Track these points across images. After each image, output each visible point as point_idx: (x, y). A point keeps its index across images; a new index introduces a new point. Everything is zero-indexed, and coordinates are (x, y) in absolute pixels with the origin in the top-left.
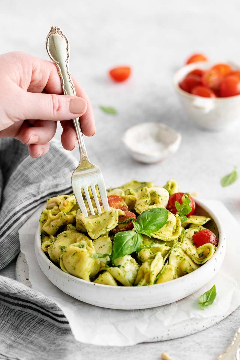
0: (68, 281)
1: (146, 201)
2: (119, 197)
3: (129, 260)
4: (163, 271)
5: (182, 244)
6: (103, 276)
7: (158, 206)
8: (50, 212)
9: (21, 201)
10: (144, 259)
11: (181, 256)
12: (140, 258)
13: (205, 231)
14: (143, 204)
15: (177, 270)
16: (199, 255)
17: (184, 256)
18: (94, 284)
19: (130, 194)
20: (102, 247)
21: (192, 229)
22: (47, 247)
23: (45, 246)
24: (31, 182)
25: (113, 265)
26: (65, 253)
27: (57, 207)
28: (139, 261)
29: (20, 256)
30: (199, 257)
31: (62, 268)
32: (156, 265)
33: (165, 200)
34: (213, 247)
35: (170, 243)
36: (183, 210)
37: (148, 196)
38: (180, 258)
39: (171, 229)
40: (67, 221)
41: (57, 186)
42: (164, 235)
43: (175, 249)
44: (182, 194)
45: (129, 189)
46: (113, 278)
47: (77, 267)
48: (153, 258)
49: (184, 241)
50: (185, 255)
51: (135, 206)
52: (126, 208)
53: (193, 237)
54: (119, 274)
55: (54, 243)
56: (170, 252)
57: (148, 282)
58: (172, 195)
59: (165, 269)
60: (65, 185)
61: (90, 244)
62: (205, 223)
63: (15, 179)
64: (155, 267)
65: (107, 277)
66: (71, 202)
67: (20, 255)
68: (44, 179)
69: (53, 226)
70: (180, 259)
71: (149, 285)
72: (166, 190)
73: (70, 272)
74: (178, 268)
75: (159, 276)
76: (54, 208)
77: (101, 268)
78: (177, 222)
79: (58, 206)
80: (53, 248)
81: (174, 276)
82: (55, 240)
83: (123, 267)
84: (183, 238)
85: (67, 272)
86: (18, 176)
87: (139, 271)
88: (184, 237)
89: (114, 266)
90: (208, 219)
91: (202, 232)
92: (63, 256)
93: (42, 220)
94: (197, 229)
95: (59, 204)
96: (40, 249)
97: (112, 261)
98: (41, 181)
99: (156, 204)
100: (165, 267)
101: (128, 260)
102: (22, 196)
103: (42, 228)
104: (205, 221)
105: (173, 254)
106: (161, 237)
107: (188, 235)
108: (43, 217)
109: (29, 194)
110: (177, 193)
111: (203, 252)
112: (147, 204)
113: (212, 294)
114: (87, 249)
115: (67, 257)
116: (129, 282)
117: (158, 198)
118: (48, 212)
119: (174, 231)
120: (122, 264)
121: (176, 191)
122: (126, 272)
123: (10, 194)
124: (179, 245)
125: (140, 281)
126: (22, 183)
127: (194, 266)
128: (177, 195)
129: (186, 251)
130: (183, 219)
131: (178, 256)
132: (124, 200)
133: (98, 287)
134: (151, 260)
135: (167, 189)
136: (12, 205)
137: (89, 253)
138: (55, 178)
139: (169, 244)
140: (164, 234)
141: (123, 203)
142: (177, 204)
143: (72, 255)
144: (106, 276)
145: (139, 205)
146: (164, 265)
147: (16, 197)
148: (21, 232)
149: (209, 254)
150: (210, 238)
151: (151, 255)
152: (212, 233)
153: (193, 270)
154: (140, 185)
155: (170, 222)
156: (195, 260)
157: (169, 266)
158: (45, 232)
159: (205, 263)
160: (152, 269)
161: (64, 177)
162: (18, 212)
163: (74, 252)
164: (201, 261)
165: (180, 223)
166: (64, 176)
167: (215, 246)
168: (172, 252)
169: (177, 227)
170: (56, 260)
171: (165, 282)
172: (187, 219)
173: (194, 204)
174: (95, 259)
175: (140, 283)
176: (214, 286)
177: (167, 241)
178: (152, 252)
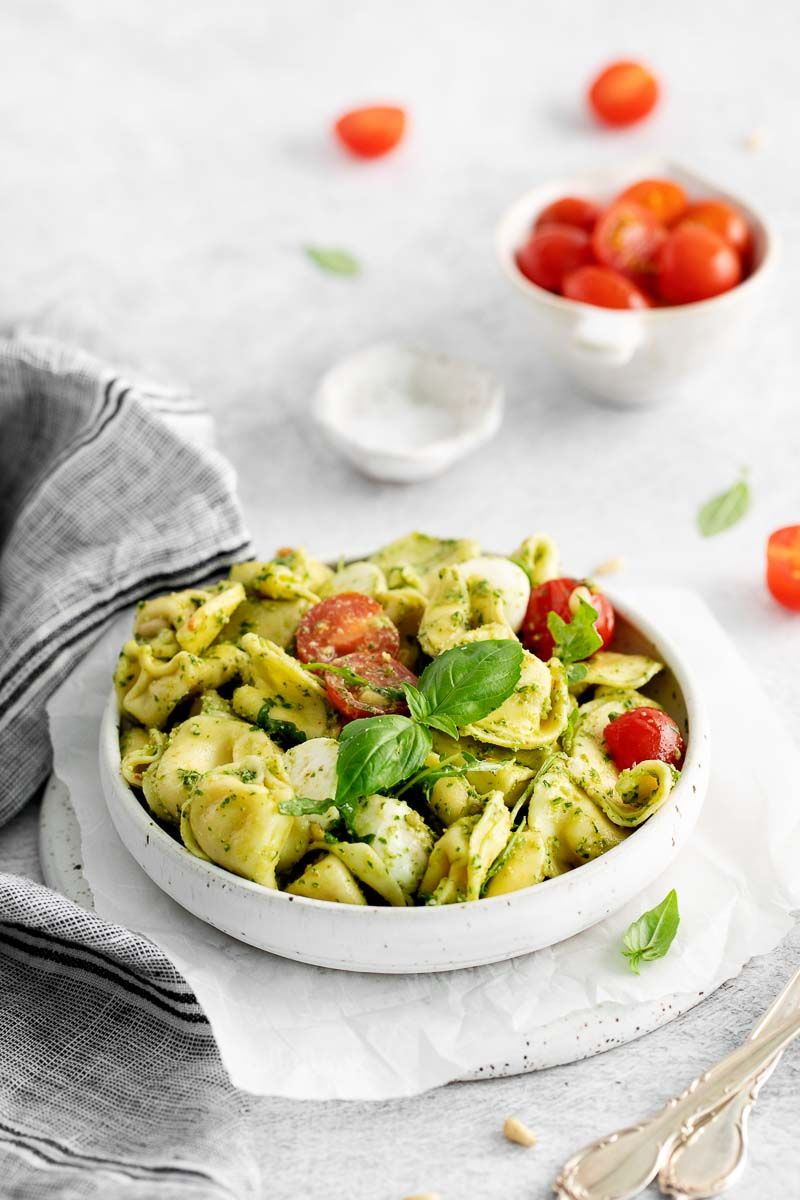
0: (208, 886)
1: (456, 614)
2: (367, 599)
3: (402, 817)
4: (508, 850)
5: (571, 759)
6: (317, 872)
7: (492, 631)
8: (147, 652)
9: (55, 606)
10: (449, 813)
11: (567, 799)
12: (437, 807)
13: (644, 714)
14: (446, 624)
15: (554, 846)
16: (625, 795)
17: (576, 798)
18: (291, 899)
19: (403, 584)
20: (313, 775)
21: (603, 704)
22: (141, 768)
23: (131, 768)
24: (84, 538)
25: (350, 832)
26: (198, 797)
27: (170, 634)
28: (432, 817)
29: (54, 788)
30: (625, 802)
31: (186, 844)
32: (487, 836)
33: (517, 607)
34: (667, 770)
35: (532, 758)
36: (574, 642)
37: (461, 597)
38: (565, 808)
39: (535, 709)
40: (200, 682)
41: (168, 554)
42: (514, 730)
43: (548, 778)
44: (570, 585)
45: (400, 564)
46: (350, 878)
47: (235, 842)
48: (477, 811)
49: (578, 751)
50: (579, 796)
51: (421, 632)
52: (393, 634)
53: (608, 731)
54: (370, 864)
55: (160, 758)
56: (530, 785)
57: (461, 891)
58: (540, 588)
59: (516, 845)
60: (195, 551)
61: (275, 767)
62: (643, 681)
63: (32, 528)
64: (483, 841)
65: (332, 872)
66: (214, 616)
67: (51, 784)
68: (128, 532)
69: (157, 699)
70: (565, 811)
71: (464, 901)
72: (519, 570)
73: (214, 858)
74: (556, 840)
75: (496, 869)
76: (161, 635)
77: (311, 842)
78: (555, 685)
79: (173, 628)
80: (159, 775)
81: (543, 867)
82: (165, 748)
83: (383, 841)
84: (574, 737)
85: (204, 857)
86: (43, 517)
87: (433, 853)
88: (576, 730)
89: (354, 839)
90: (655, 668)
91: (633, 716)
92: (189, 806)
93: (121, 677)
94: (620, 702)
95: (176, 623)
96: (116, 775)
97: (348, 822)
98: (117, 540)
99: (487, 626)
100: (515, 837)
101: (397, 818)
102: (57, 589)
103: (121, 702)
104: (645, 674)
105: (541, 794)
106: (503, 737)
107: (590, 723)
108: (123, 668)
109: (79, 582)
110: (556, 582)
111: (636, 788)
112: (458, 623)
113: (665, 919)
114: (266, 784)
115: (203, 809)
116: (402, 887)
117: (493, 605)
118: (142, 652)
119: (545, 716)
120: (380, 833)
121: (550, 572)
122: (391, 857)
123: (18, 577)
124: (561, 764)
125: (435, 886)
126: (56, 540)
127: (607, 833)
128: (555, 588)
129: (583, 784)
130: (574, 672)
131: (556, 801)
132: (384, 608)
133: (303, 908)
134: (472, 818)
135: (520, 566)
136: (26, 621)
137: (274, 800)
138: (162, 529)
139: (527, 760)
140: (514, 726)
141: (382, 620)
142: (554, 621)
143: (218, 805)
144: (327, 872)
145: (432, 626)
146: (514, 830)
147: (36, 594)
148: (56, 708)
149: (658, 794)
150: (659, 737)
151: (471, 798)
152: (665, 718)
153: (606, 847)
154: (437, 549)
155: (533, 689)
156: (610, 814)
157: (528, 834)
158: (130, 714)
159: (644, 822)
160: (473, 852)
161: (192, 526)
162: (45, 642)
163: (226, 797)
164: (630, 815)
165: (564, 689)
166: (190, 524)
167: (674, 768)
168: (539, 787)
169: (554, 702)
170: (169, 814)
171: (516, 889)
172: (585, 673)
173: (610, 615)
174: (292, 818)
175: (436, 893)
176: (673, 893)
177: (522, 751)
178: (473, 788)
